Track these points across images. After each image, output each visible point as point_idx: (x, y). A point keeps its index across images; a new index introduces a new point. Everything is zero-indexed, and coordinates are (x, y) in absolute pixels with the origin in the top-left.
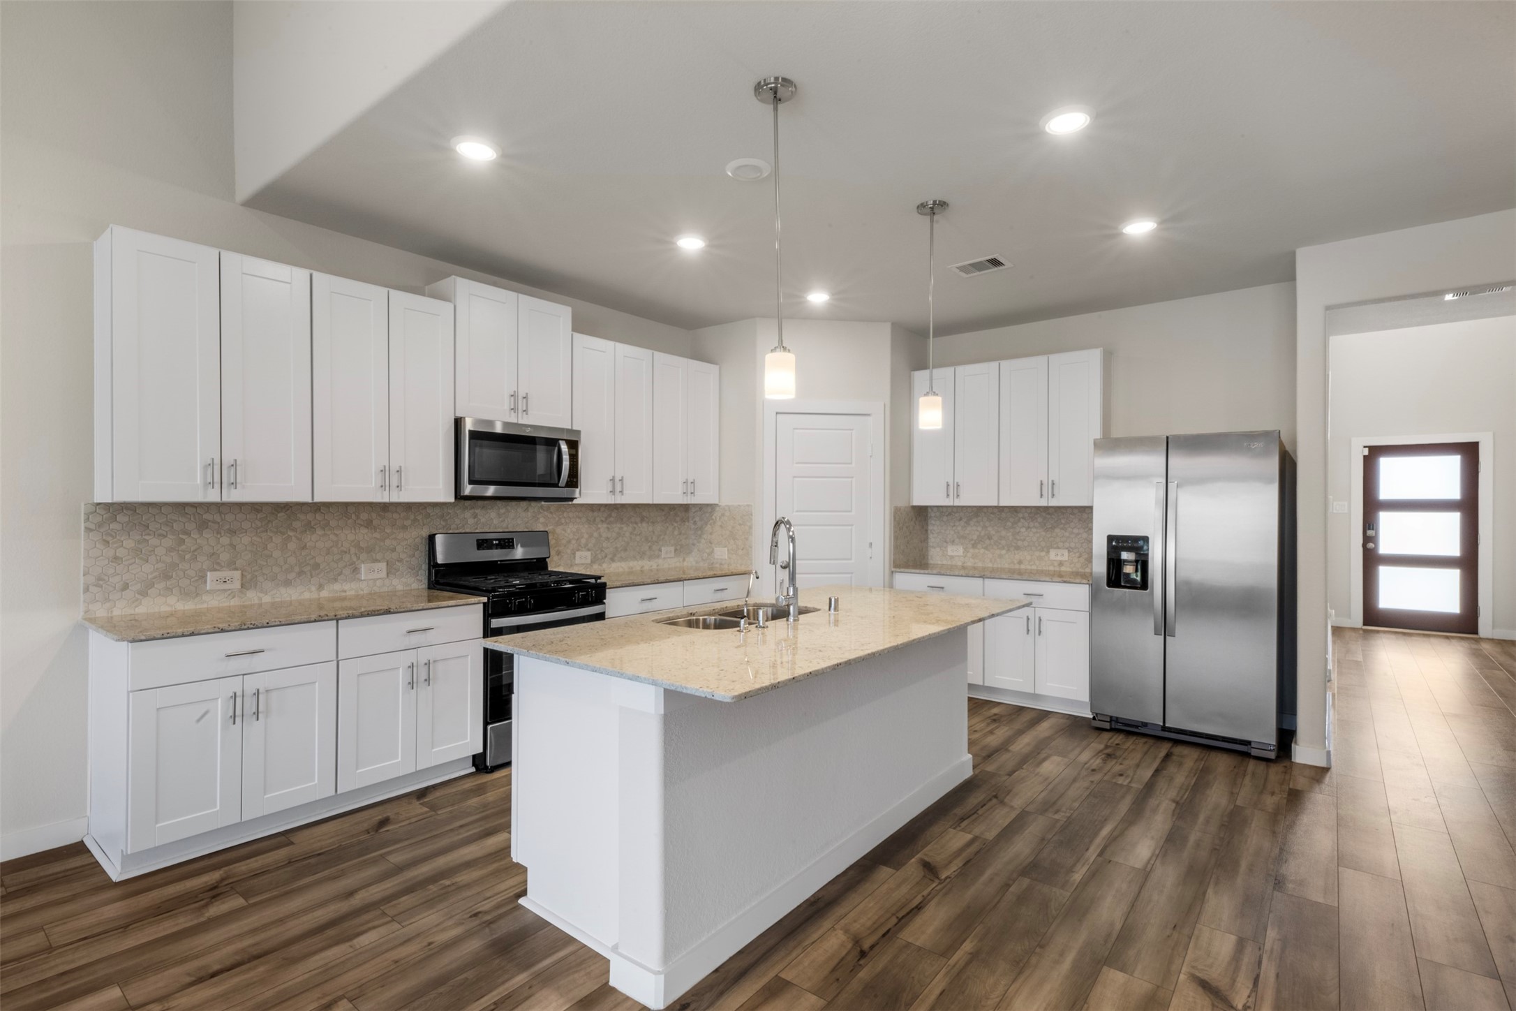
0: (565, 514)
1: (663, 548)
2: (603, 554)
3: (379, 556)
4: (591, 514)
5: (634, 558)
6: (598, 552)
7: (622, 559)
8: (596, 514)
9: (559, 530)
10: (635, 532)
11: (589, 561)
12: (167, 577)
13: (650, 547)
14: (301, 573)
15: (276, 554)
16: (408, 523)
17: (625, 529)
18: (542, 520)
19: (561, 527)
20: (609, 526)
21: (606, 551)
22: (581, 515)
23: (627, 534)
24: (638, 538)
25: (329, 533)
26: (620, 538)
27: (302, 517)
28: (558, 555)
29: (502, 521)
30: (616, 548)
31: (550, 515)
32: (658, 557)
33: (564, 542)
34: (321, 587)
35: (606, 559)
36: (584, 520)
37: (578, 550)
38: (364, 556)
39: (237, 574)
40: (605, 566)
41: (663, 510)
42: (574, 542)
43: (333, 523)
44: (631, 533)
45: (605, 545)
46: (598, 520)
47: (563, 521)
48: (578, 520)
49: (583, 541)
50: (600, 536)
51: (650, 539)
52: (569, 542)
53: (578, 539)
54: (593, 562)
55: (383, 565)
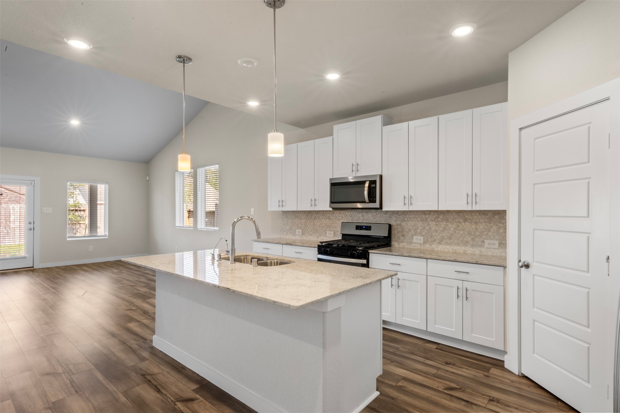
0: (407, 216)
1: (485, 241)
2: (433, 240)
3: (332, 229)
4: (424, 216)
5: (458, 244)
6: (428, 238)
7: (447, 244)
8: (427, 216)
9: (403, 224)
10: (459, 228)
11: (422, 242)
12: (291, 230)
13: (472, 239)
14: (314, 232)
15: (309, 226)
16: (340, 218)
17: (450, 225)
18: (394, 218)
19: (405, 222)
20: (437, 223)
21: (435, 238)
22: (417, 216)
23: (452, 229)
24: (461, 232)
25: (319, 220)
26: (446, 231)
27: (314, 215)
28: (403, 236)
29: (374, 218)
30: (443, 236)
31: (398, 216)
32: (481, 246)
33: (406, 230)
34: (318, 237)
35: (435, 242)
36: (419, 219)
37: (415, 235)
38: (328, 229)
39: (301, 231)
40: (434, 246)
41: (486, 215)
42: (412, 231)
43: (321, 217)
44: (455, 229)
45: (434, 234)
46: (429, 219)
47: (406, 219)
48: (415, 219)
49: (419, 231)
50: (430, 229)
51: (473, 233)
52: (410, 230)
53: (415, 229)
54: (425, 243)
55: (333, 232)
